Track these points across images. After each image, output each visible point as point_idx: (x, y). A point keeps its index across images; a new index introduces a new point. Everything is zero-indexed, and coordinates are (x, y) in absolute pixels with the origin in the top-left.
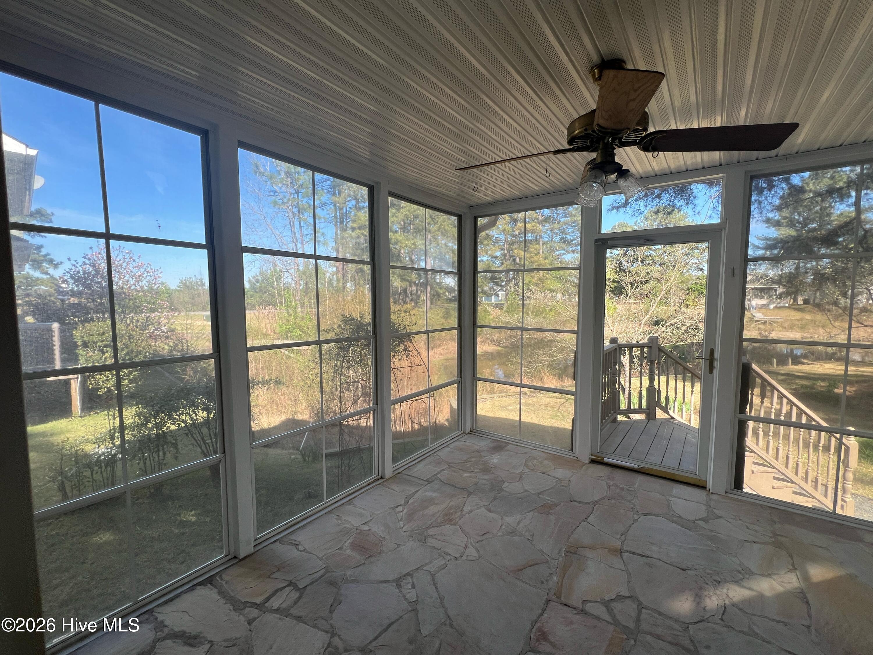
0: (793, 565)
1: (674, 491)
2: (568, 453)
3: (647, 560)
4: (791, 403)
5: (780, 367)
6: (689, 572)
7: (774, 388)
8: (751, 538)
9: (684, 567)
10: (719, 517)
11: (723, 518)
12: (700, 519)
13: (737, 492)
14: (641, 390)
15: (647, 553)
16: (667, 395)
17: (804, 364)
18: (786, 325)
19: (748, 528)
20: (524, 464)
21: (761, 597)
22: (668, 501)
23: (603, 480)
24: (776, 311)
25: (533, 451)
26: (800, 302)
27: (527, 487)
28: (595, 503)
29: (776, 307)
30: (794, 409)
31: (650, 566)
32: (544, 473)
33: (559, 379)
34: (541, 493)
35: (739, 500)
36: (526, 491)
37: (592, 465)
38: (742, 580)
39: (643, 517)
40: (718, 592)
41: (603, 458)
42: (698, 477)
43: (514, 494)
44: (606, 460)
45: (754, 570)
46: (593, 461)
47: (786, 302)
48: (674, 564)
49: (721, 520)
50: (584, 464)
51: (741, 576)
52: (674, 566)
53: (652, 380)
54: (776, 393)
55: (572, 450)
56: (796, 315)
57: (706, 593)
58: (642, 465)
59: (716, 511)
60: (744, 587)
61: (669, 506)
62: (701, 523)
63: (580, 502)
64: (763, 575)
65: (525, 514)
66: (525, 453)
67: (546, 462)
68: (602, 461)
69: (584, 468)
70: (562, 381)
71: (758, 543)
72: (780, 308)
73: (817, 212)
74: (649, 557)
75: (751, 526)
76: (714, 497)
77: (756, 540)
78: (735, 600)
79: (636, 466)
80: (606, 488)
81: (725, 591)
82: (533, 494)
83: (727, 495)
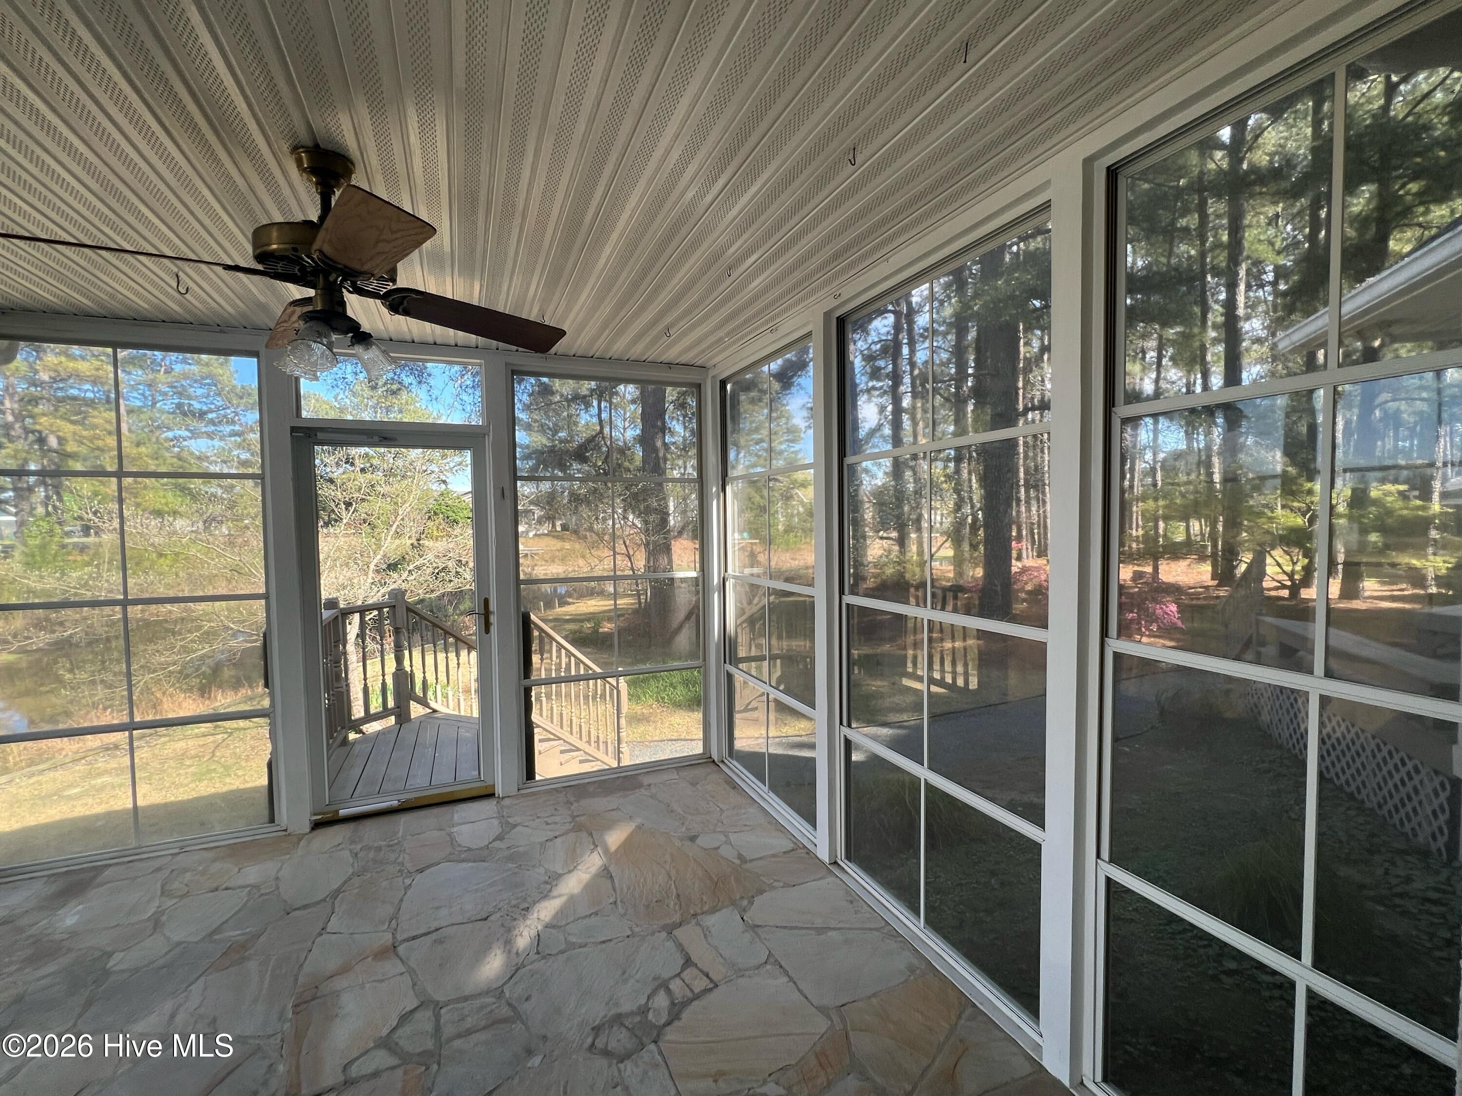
0: (594, 843)
1: (456, 817)
2: (265, 830)
3: (434, 936)
4: (569, 654)
5: (549, 612)
6: (492, 918)
7: (552, 639)
8: (551, 835)
9: (485, 916)
10: (515, 826)
11: (519, 824)
12: (494, 840)
13: (530, 783)
14: (384, 680)
15: (434, 925)
16: (424, 677)
17: (569, 604)
18: (547, 557)
19: (547, 824)
20: (159, 893)
21: (572, 899)
22: (450, 834)
23: (343, 849)
24: (536, 539)
25: (180, 857)
26: (559, 529)
27: (176, 938)
28: (335, 894)
29: (536, 535)
30: (573, 659)
31: (440, 941)
32: (216, 889)
33: (203, 697)
34: (217, 931)
35: (534, 794)
36: (179, 944)
37: (315, 833)
38: (550, 890)
39: (419, 876)
40: (528, 922)
41: (337, 812)
42: (483, 784)
43: (145, 966)
44: (343, 812)
45: (561, 872)
46: (317, 825)
47: (545, 528)
48: (473, 918)
49: (519, 828)
50: (301, 837)
51: (549, 887)
52: (472, 922)
53: (399, 660)
54: (554, 644)
55: (272, 820)
56: (555, 544)
57: (516, 932)
58: (404, 797)
59: (511, 820)
60: (555, 897)
61: (452, 841)
62: (497, 844)
63: (305, 907)
64: (570, 872)
65: (185, 990)
66: (159, 869)
67: (217, 866)
68: (336, 818)
69: (303, 843)
70: (209, 698)
71: (560, 836)
72: (539, 535)
73: (564, 419)
74: (437, 930)
75: (549, 820)
76: (507, 802)
77: (557, 834)
78: (547, 919)
79: (395, 803)
80: (351, 860)
81: (535, 915)
82: (196, 943)
83: (522, 792)
